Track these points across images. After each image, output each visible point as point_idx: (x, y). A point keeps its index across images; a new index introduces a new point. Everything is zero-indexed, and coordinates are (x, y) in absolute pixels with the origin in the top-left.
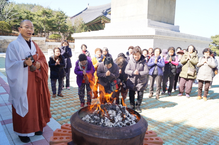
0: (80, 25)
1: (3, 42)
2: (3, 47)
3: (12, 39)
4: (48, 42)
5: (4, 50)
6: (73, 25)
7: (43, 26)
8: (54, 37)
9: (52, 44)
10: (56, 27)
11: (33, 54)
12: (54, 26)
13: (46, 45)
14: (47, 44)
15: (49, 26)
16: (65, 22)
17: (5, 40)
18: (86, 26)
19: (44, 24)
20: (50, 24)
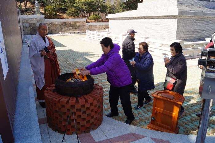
0: (119, 5)
1: (50, 25)
2: (50, 29)
3: (57, 21)
4: (89, 22)
5: (51, 32)
6: (112, 4)
7: (84, 8)
8: (94, 17)
9: (92, 25)
10: (95, 8)
11: (47, 46)
12: (94, 7)
13: (87, 26)
14: (88, 24)
15: (89, 7)
16: (104, 3)
17: (51, 22)
18: (125, 5)
19: (85, 6)
20: (90, 6)
